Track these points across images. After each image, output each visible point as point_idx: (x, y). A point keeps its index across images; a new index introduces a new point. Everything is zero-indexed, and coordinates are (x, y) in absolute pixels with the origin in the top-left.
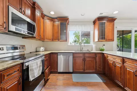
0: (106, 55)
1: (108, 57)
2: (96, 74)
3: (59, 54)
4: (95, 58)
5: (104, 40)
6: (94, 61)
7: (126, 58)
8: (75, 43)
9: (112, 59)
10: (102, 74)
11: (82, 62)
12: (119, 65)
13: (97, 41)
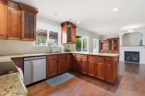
0: (74, 55)
1: (76, 56)
2: (67, 73)
3: (25, 59)
4: (66, 58)
5: (71, 43)
6: (66, 61)
7: (89, 55)
8: (43, 44)
9: (79, 57)
10: (70, 71)
11: (56, 64)
12: (84, 61)
13: (66, 42)
